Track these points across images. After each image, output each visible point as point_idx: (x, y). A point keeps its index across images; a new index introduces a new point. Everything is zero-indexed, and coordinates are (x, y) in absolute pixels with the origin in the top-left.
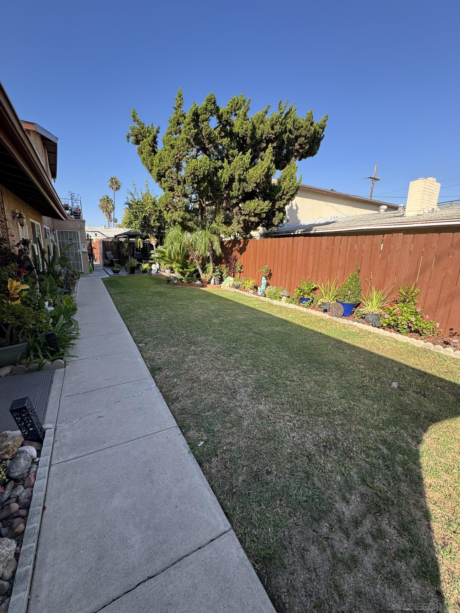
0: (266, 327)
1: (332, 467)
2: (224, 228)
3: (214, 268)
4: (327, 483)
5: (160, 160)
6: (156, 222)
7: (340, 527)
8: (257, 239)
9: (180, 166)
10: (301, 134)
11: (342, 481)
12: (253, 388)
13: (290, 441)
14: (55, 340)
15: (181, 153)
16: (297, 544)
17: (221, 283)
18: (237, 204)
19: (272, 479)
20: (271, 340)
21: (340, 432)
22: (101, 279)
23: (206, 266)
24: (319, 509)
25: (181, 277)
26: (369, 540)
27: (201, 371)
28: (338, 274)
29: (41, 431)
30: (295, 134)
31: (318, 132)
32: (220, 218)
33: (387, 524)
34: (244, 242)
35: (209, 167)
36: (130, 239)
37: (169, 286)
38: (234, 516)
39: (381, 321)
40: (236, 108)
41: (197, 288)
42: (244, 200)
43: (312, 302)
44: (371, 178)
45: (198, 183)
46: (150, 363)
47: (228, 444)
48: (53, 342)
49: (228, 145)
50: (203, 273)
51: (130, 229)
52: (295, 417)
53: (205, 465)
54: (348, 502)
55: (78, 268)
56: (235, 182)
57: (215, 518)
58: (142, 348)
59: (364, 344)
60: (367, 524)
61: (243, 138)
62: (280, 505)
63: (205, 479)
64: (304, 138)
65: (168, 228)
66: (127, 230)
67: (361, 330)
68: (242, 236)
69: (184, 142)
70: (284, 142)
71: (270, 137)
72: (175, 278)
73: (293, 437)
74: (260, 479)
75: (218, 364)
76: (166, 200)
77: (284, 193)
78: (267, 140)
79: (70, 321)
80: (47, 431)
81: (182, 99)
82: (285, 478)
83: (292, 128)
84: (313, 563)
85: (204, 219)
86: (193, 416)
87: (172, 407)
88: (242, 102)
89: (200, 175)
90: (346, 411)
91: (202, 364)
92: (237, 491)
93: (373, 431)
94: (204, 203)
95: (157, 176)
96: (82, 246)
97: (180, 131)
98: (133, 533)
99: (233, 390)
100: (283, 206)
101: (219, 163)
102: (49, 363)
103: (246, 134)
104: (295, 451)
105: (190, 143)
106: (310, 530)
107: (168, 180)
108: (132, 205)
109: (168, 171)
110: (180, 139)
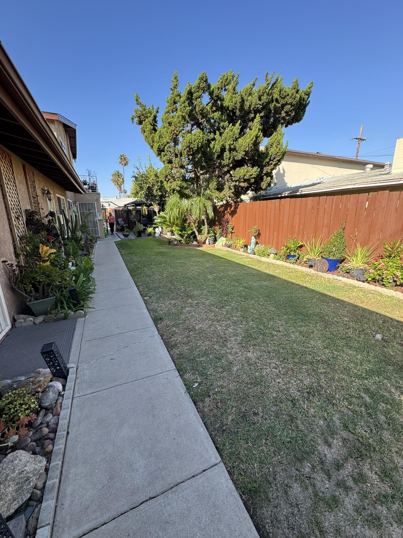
0: (255, 282)
1: (315, 412)
2: (217, 194)
3: (208, 230)
4: (310, 427)
5: (160, 137)
6: (158, 191)
7: (322, 468)
8: (247, 202)
9: (177, 141)
10: (287, 102)
11: (324, 426)
12: (242, 337)
13: (275, 386)
14: (76, 294)
15: (177, 129)
16: (281, 481)
17: (215, 243)
18: (228, 172)
19: (259, 420)
20: (259, 294)
21: (323, 380)
22: (115, 242)
23: (202, 228)
24: (301, 450)
25: (180, 239)
26: (350, 483)
27: (197, 322)
28: (323, 231)
29: (65, 370)
30: (281, 103)
31: (304, 99)
32: (213, 185)
33: (368, 469)
34: (235, 206)
35: (202, 140)
36: (137, 207)
37: (170, 246)
38: (224, 451)
39: (366, 276)
40: (226, 84)
41: (193, 248)
42: (234, 168)
43: (298, 258)
44: (357, 139)
45: (193, 155)
46: (153, 314)
47: (219, 387)
48: (75, 296)
49: (219, 119)
50: (199, 234)
51: (136, 199)
52: (281, 365)
53: (199, 404)
54: (330, 446)
55: (96, 234)
56: (226, 152)
57: (207, 451)
58: (147, 301)
59: (349, 297)
60: (349, 467)
61: (233, 111)
62: (265, 443)
63: (199, 416)
64: (290, 106)
65: (168, 196)
66: (135, 199)
67: (346, 284)
68: (233, 200)
69: (180, 119)
70: (271, 111)
71: (258, 108)
72: (175, 240)
73: (278, 382)
74: (248, 420)
75: (211, 315)
76: (166, 172)
77: (271, 159)
78: (254, 111)
79: (89, 278)
80: (70, 370)
81: (178, 81)
82: (270, 419)
83: (278, 97)
84: (296, 499)
85: (199, 187)
86: (189, 360)
87: (172, 352)
88: (231, 78)
89: (194, 147)
90: (330, 361)
91: (197, 315)
92: (227, 428)
93: (355, 380)
94: (198, 172)
95: (158, 151)
96: (98, 215)
97: (177, 110)
98: (138, 459)
99: (224, 339)
100: (270, 171)
101: (212, 136)
102: (73, 313)
103: (236, 107)
104: (280, 396)
105: (185, 120)
106: (293, 468)
107: (167, 154)
108: (137, 177)
109: (167, 146)
110: (177, 117)
